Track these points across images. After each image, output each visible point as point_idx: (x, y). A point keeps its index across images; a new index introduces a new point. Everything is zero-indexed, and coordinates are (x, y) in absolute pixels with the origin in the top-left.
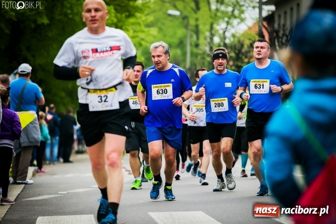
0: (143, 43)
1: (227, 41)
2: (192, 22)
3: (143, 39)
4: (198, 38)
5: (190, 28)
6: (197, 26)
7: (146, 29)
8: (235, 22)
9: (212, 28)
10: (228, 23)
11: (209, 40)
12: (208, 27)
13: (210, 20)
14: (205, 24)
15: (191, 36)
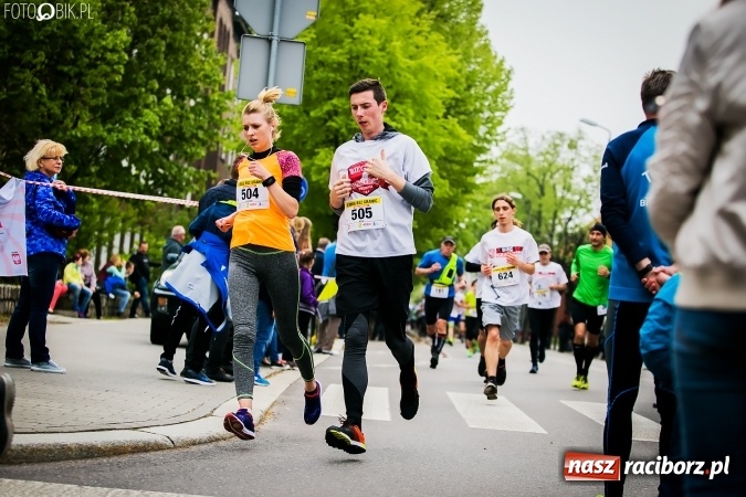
0: (478, 224)
1: (570, 231)
2: (535, 207)
3: (479, 221)
4: (540, 225)
5: (531, 213)
6: (540, 213)
7: (484, 211)
8: (581, 211)
9: (555, 216)
10: (573, 212)
11: (550, 228)
12: (551, 215)
13: (554, 208)
14: (548, 211)
15: (532, 223)
